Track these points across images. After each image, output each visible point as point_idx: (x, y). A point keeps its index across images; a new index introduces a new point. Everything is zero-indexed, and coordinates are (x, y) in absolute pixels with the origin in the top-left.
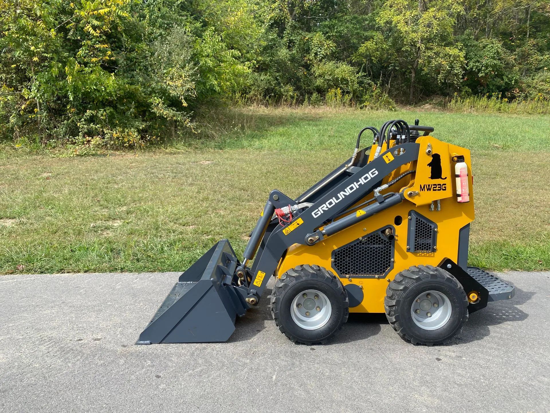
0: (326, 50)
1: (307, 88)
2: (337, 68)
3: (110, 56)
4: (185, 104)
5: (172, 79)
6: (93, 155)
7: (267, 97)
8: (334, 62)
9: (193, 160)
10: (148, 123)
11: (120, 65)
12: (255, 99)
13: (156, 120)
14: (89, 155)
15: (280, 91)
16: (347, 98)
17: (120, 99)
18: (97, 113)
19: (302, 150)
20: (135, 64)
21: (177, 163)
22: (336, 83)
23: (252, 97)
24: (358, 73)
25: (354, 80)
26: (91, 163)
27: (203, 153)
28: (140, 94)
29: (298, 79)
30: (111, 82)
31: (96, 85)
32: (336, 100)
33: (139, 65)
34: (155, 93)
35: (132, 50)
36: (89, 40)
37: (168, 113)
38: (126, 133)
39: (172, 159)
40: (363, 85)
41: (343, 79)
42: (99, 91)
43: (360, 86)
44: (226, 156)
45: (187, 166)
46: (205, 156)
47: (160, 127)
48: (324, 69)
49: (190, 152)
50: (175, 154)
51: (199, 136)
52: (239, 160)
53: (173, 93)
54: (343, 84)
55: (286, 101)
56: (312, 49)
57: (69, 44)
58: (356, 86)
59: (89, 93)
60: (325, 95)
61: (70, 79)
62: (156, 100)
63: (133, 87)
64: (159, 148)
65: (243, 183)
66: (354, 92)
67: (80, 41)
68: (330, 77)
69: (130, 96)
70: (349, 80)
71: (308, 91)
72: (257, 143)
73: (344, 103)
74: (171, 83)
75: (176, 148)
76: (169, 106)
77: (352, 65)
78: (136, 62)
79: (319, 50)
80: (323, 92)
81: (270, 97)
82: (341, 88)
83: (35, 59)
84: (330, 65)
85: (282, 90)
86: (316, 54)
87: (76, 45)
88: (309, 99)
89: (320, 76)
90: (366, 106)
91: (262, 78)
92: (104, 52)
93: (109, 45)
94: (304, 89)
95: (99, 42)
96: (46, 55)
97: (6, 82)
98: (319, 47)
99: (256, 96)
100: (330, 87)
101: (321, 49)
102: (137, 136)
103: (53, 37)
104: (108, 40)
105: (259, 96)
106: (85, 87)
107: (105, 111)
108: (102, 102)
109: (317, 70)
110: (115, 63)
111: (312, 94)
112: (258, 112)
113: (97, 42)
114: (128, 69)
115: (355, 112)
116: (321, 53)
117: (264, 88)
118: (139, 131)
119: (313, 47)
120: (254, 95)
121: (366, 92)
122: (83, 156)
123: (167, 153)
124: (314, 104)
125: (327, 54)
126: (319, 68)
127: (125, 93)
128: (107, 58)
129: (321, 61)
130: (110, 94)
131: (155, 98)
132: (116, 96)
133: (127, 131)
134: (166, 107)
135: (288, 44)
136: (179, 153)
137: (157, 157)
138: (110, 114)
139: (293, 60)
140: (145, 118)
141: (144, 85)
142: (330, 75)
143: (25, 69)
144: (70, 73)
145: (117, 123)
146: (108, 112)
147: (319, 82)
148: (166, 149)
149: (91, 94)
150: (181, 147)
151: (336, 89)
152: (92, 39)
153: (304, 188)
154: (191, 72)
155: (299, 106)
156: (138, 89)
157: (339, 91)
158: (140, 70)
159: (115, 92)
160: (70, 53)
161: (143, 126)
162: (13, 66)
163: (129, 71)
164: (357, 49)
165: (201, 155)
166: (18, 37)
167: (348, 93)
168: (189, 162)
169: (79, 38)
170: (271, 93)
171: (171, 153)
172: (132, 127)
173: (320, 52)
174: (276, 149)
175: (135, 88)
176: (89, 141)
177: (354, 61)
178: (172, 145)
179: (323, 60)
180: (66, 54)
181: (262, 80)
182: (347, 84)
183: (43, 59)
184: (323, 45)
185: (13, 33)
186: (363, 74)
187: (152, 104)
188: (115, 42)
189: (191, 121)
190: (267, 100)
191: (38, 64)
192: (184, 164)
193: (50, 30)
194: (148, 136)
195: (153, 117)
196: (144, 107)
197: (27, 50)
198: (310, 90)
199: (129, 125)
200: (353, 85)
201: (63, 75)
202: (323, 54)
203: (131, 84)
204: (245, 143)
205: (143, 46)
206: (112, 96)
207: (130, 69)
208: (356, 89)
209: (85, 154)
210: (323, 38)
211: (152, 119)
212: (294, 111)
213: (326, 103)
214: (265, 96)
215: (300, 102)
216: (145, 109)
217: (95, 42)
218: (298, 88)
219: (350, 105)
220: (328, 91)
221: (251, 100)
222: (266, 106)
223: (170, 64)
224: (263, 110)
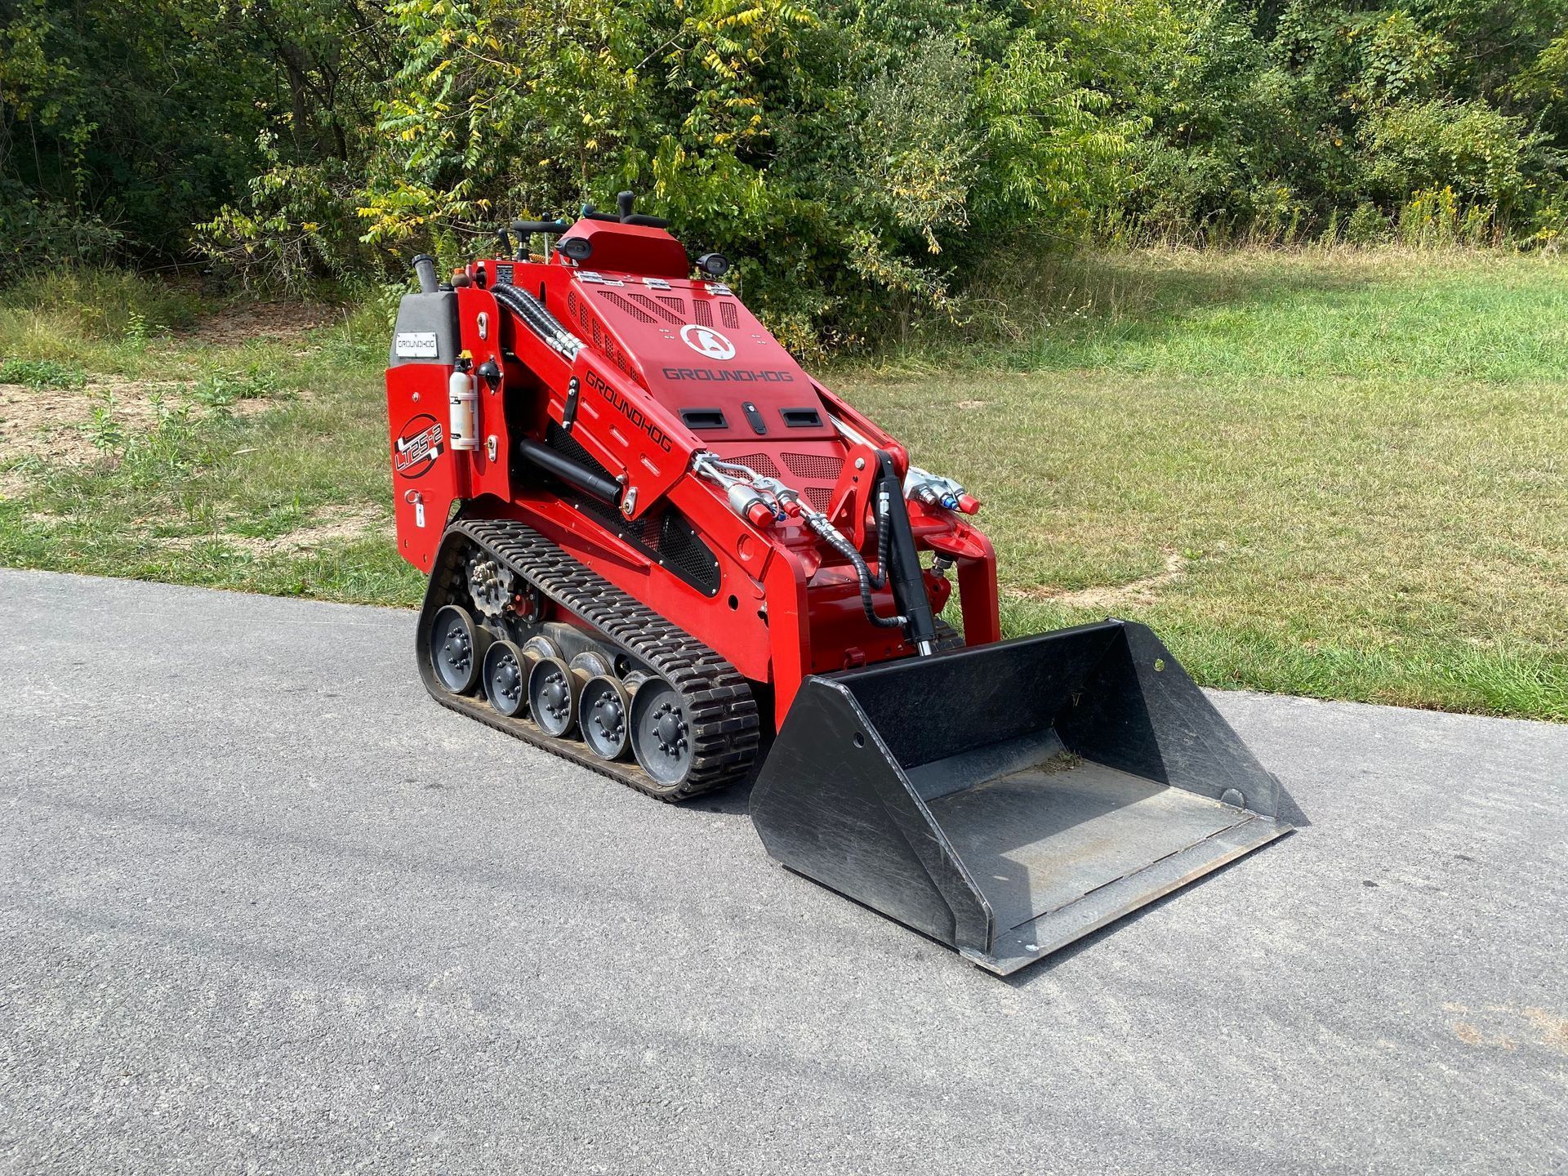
0: (1419, 63)
1: (1338, 188)
2: (1450, 121)
3: (758, 127)
4: (935, 248)
5: (907, 180)
7: (1205, 221)
8: (1440, 102)
9: (941, 396)
10: (840, 300)
11: (781, 149)
12: (1165, 228)
13: (861, 291)
15: (1248, 202)
16: (1477, 217)
17: (775, 235)
20: (818, 145)
21: (897, 405)
22: (1440, 170)
23: (1156, 222)
24: (1524, 134)
25: (1506, 159)
27: (971, 380)
28: (826, 223)
29: (1312, 164)
30: (755, 194)
31: (720, 202)
32: (1437, 224)
33: (829, 146)
34: (863, 219)
35: (816, 106)
36: (713, 87)
37: (890, 271)
38: (783, 325)
39: (887, 393)
40: (1538, 174)
41: (1467, 157)
42: (725, 217)
43: (1527, 176)
44: (1031, 387)
45: (920, 413)
46: (978, 387)
47: (867, 310)
48: (1403, 128)
49: (936, 378)
50: (898, 381)
51: (972, 335)
52: (1063, 399)
53: (906, 218)
54: (1464, 174)
55: (1264, 229)
56: (1370, 65)
57: (667, 102)
58: (1512, 177)
59: (702, 222)
60: (1398, 209)
61: (660, 187)
62: (863, 239)
63: (807, 205)
64: (860, 366)
66: (1505, 197)
67: (688, 92)
68: (1423, 154)
69: (801, 228)
70: (1488, 159)
71: (1341, 200)
72: (1133, 354)
73: (1464, 233)
74: (903, 192)
75: (905, 367)
76: (898, 253)
77: (1513, 108)
78: (822, 138)
79: (1393, 67)
80: (1396, 198)
81: (1213, 219)
82: (1456, 187)
83: (591, 144)
84: (1421, 116)
85: (1254, 197)
86: (1381, 81)
87: (684, 102)
88: (1343, 226)
89: (1387, 149)
90: (1543, 243)
91: (1193, 162)
92: (744, 115)
93: (760, 95)
94: (1330, 193)
95: (737, 90)
96: (614, 132)
97: (528, 200)
98: (1394, 58)
99: (1170, 217)
100: (1418, 183)
101: (1399, 63)
102: (808, 334)
103: (631, 88)
104: (759, 84)
105: (1177, 218)
106: (694, 209)
107: (737, 268)
108: (731, 246)
109: (1377, 130)
110: (770, 143)
111: (1354, 206)
112: (1169, 264)
113: (732, 92)
114: (802, 156)
115: (1500, 262)
116: (1398, 76)
117: (1198, 194)
118: (815, 320)
119: (1371, 59)
120: (1164, 214)
121: (1548, 196)
123: (878, 379)
124: (1358, 238)
125: (1418, 78)
126: (1384, 126)
127: (787, 222)
128: (752, 132)
129: (1393, 100)
130: (750, 225)
131: (862, 232)
132: (765, 229)
133: (786, 320)
134: (886, 257)
135: (1290, 54)
136: (909, 379)
137: (852, 387)
138: (749, 277)
139: (1301, 102)
140: (834, 288)
141: (838, 198)
142: (1424, 144)
143: (569, 169)
144: (662, 174)
145: (764, 299)
146: (744, 270)
147: (1379, 169)
148: (879, 368)
149: (707, 225)
150: (916, 363)
151: (1440, 188)
152: (720, 84)
154: (958, 160)
155: (1304, 245)
156: (820, 210)
157: (1448, 195)
158: (832, 158)
159: (764, 219)
160: (668, 123)
161: (826, 307)
162: (543, 163)
163: (805, 162)
164: (1531, 56)
165: (964, 385)
166: (557, 93)
167: (1482, 200)
168: (928, 402)
169: (690, 83)
170: (1218, 208)
171: (889, 380)
172: (800, 309)
173: (1393, 73)
174: (1187, 371)
175: (812, 209)
177: (1518, 95)
178: (893, 359)
179: (1404, 100)
180: (657, 127)
181: (1191, 170)
182: (1481, 172)
183: (608, 143)
184: (1407, 51)
185: (547, 83)
186: (1542, 139)
187: (853, 248)
188: (774, 88)
189: (951, 294)
190: (1204, 229)
191: (594, 156)
192: (913, 407)
193: (623, 71)
194: (836, 334)
195: (854, 284)
196: (834, 257)
197: (576, 121)
198: (1348, 193)
199: (792, 304)
200: (1502, 175)
201: (646, 181)
202: (1405, 80)
203: (804, 197)
204: (1098, 352)
205: (844, 93)
206: (755, 229)
207: (805, 157)
208: (1513, 188)
210: (1411, 26)
211: (853, 288)
212: (1287, 260)
213: (1400, 237)
214: (1197, 216)
215: (1310, 231)
216: (836, 262)
217: (727, 92)
218: (1307, 189)
219: (1487, 240)
220: (1410, 198)
221: (1154, 231)
222: (1199, 246)
223: (905, 140)
224: (1183, 259)
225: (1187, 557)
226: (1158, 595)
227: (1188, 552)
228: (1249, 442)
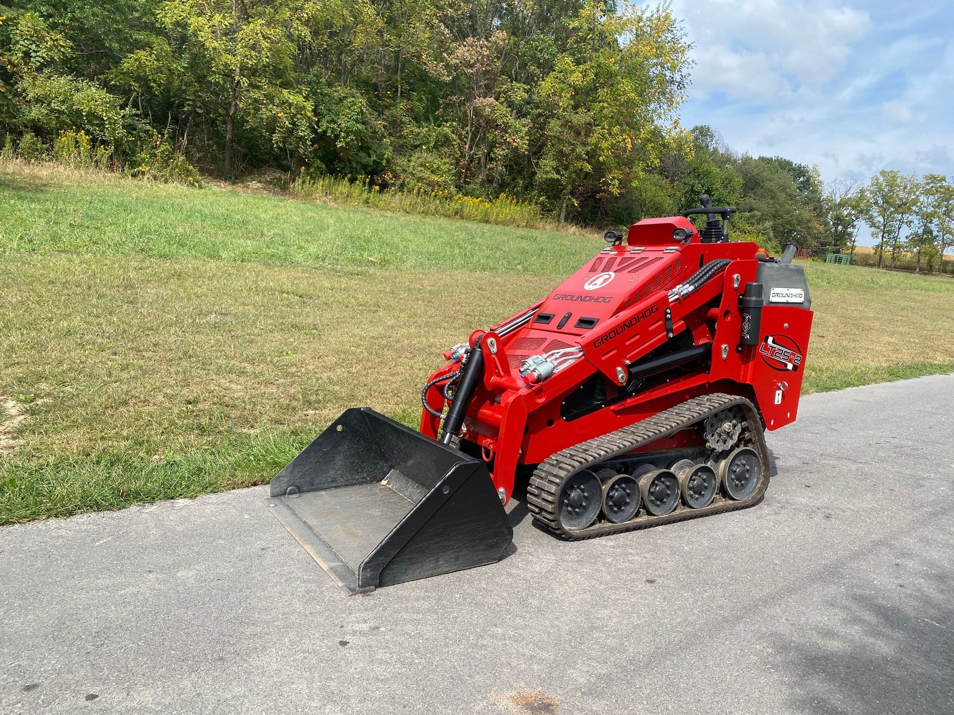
0: (50, 49)
1: (7, 120)
2: (78, 90)
8: (70, 77)
16: (103, 153)
19: (8, 250)
22: (76, 120)
24: (123, 107)
25: (115, 120)
32: (79, 153)
40: (134, 132)
41: (92, 115)
43: (129, 133)
48: (48, 89)
54: (92, 125)
56: (17, 42)
58: (120, 132)
60: (52, 140)
66: (118, 143)
68: (64, 108)
70: (105, 118)
71: (10, 128)
73: (96, 161)
77: (111, 90)
79: (34, 47)
80: (48, 133)
82: (88, 132)
84: (61, 83)
86: (27, 55)
88: (15, 145)
89: (38, 100)
90: (143, 173)
94: (2, 122)
98: (34, 42)
100: (62, 125)
101: (37, 46)
109: (31, 87)
111: (21, 134)
115: (122, 181)
116: (38, 54)
119: (18, 39)
121: (141, 146)
124: (31, 155)
125: (52, 58)
126: (34, 85)
129: (39, 70)
142: (63, 102)
147: (36, 112)
151: (78, 132)
153: (22, 335)
157: (83, 137)
164: (117, 62)
167: (104, 143)
173: (36, 52)
177: (113, 83)
179: (46, 71)
182: (102, 125)
184: (42, 39)
186: (134, 112)
198: (15, 125)
200: (114, 130)
202: (43, 58)
208: (122, 138)
210: (42, 24)
213: (56, 158)
219: (111, 168)
220: (58, 135)
225: (21, 401)
227: (22, 397)
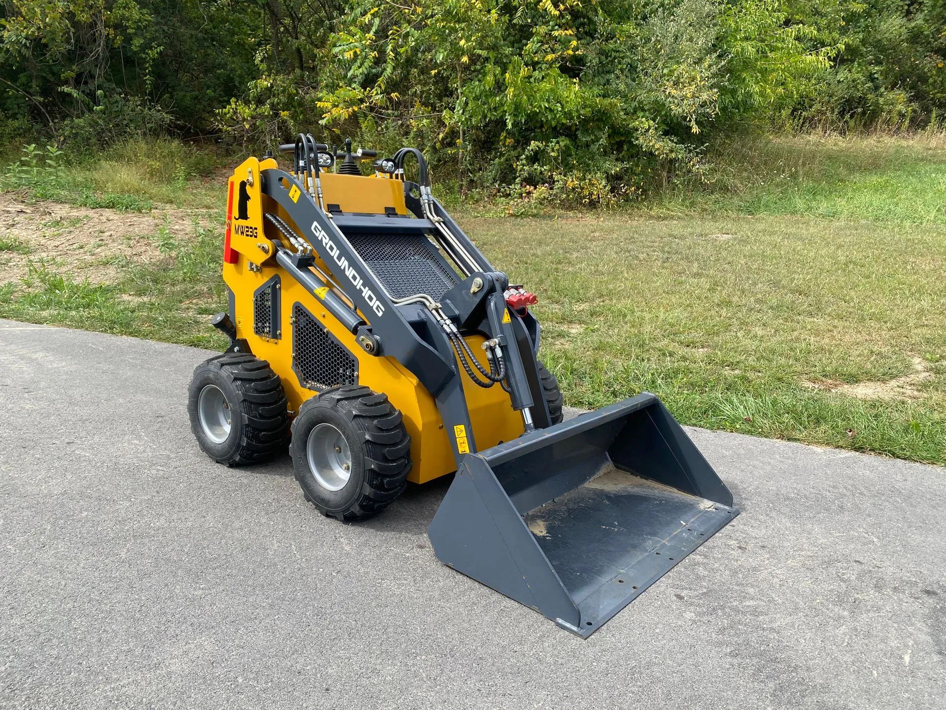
1: (939, 95)
3: (576, 49)
4: (695, 129)
5: (676, 83)
6: (534, 216)
7: (847, 116)
9: (698, 230)
10: (626, 165)
11: (589, 64)
12: (820, 121)
13: (639, 159)
14: (527, 216)
15: (877, 104)
17: (585, 122)
18: (546, 146)
19: (925, 221)
20: (612, 62)
21: (670, 235)
23: (814, 117)
26: (531, 229)
27: (714, 219)
28: (618, 113)
29: (923, 79)
30: (573, 95)
31: (548, 101)
33: (620, 63)
34: (643, 110)
35: (611, 36)
36: (544, 23)
37: (662, 146)
38: (587, 181)
39: (662, 228)
42: (551, 110)
44: (760, 226)
45: (688, 241)
46: (720, 224)
47: (643, 172)
49: (692, 218)
50: (665, 219)
52: (787, 236)
53: (676, 110)
55: (887, 122)
57: (513, 33)
59: (537, 114)
61: (510, 92)
62: (643, 123)
63: (607, 101)
64: (638, 208)
65: (799, 279)
67: (530, 26)
69: (601, 118)
74: (673, 92)
75: (668, 209)
76: (666, 133)
78: (615, 58)
81: (852, 117)
83: (465, 59)
85: (881, 100)
87: (524, 33)
91: (841, 76)
92: (565, 43)
93: (574, 29)
94: (933, 99)
95: (560, 26)
96: (480, 52)
97: (421, 97)
99: (824, 114)
102: (605, 187)
103: (493, 22)
104: (574, 22)
105: (828, 114)
106: (531, 105)
107: (558, 142)
108: (555, 128)
110: (579, 61)
112: (823, 145)
113: (557, 27)
114: (600, 69)
117: (844, 98)
118: (610, 178)
120: (819, 112)
122: (518, 216)
123: (651, 217)
127: (593, 113)
128: (570, 52)
130: (568, 115)
131: (644, 119)
132: (579, 117)
133: (589, 177)
134: (659, 137)
135: (906, 7)
136: (672, 218)
137: (635, 223)
138: (564, 148)
139: (915, 37)
140: (621, 155)
141: (626, 96)
143: (448, 78)
144: (512, 83)
145: (574, 164)
146: (562, 144)
148: (651, 209)
149: (540, 116)
150: (675, 207)
152: (549, 22)
153: (933, 300)
154: (714, 69)
155: (915, 133)
156: (616, 105)
158: (622, 70)
159: (577, 111)
160: (513, 47)
161: (618, 169)
162: (433, 72)
163: (603, 73)
165: (712, 223)
166: (444, 27)
168: (691, 234)
169: (529, 21)
170: (857, 108)
171: (659, 218)
172: (598, 170)
174: (867, 218)
175: (610, 104)
176: (529, 193)
178: (660, 204)
180: (508, 50)
181: (839, 82)
183: (474, 59)
185: (437, 20)
187: (637, 130)
188: (583, 24)
189: (702, 161)
190: (846, 122)
191: (466, 68)
192: (683, 238)
193: (489, 11)
194: (624, 187)
195: (635, 153)
196: (622, 135)
197: (454, 44)
198: (945, 99)
199: (593, 166)
201: (500, 86)
203: (604, 96)
204: (800, 204)
205: (629, 27)
206: (572, 118)
207: (604, 70)
209: (522, 214)
211: (632, 156)
212: (904, 143)
214: (842, 114)
215: (918, 124)
216: (623, 139)
217: (553, 27)
218: (918, 97)
221: (810, 123)
222: (843, 133)
223: (675, 57)
224: (834, 142)
225: (927, 359)
226: (919, 391)
227: (928, 356)
228: (935, 271)
